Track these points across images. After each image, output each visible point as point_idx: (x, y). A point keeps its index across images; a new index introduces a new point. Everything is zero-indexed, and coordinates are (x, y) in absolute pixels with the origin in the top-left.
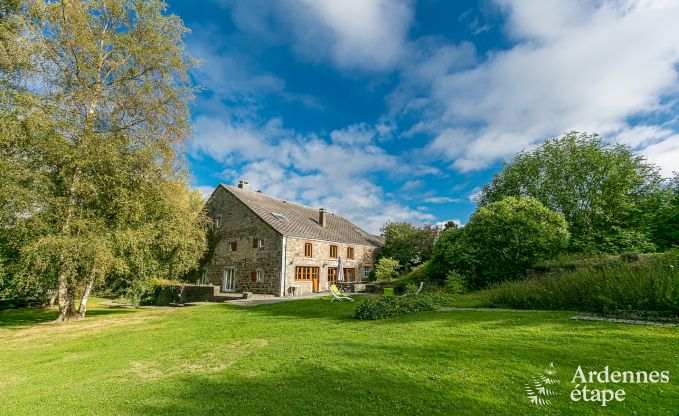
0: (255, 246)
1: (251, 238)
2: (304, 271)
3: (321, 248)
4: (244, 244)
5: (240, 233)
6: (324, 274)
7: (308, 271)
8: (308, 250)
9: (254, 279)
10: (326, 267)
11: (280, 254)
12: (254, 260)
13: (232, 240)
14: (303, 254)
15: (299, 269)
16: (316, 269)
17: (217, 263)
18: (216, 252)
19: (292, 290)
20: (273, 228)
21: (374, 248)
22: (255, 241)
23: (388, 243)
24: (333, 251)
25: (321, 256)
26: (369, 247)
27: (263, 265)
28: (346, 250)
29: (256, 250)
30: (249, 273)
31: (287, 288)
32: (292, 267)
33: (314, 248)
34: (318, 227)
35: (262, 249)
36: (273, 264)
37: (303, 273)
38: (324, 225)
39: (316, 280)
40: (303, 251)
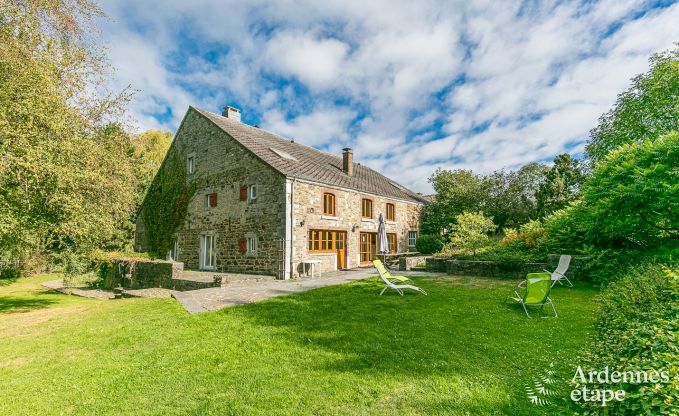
0: (243, 198)
1: (237, 184)
2: (324, 238)
3: (348, 201)
4: (227, 195)
5: (221, 179)
6: (354, 242)
7: (330, 237)
8: (329, 205)
9: (243, 251)
10: (357, 231)
11: (282, 207)
12: (243, 221)
13: (209, 191)
14: (321, 210)
15: (314, 233)
16: (341, 234)
17: (192, 227)
18: (190, 211)
19: (304, 268)
20: (269, 166)
21: (421, 205)
22: (244, 190)
23: (441, 197)
24: (367, 208)
25: (348, 212)
26: (414, 204)
27: (255, 228)
28: (384, 206)
29: (244, 204)
30: (235, 241)
31: (295, 266)
32: (304, 231)
33: (339, 201)
34: (342, 174)
35: (254, 201)
36: (271, 226)
37: (322, 239)
38: (351, 172)
39: (342, 251)
40: (321, 205)
